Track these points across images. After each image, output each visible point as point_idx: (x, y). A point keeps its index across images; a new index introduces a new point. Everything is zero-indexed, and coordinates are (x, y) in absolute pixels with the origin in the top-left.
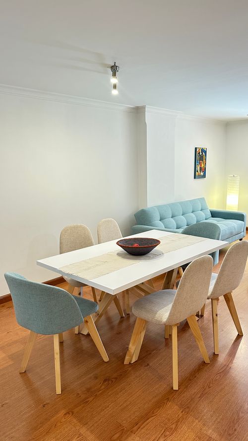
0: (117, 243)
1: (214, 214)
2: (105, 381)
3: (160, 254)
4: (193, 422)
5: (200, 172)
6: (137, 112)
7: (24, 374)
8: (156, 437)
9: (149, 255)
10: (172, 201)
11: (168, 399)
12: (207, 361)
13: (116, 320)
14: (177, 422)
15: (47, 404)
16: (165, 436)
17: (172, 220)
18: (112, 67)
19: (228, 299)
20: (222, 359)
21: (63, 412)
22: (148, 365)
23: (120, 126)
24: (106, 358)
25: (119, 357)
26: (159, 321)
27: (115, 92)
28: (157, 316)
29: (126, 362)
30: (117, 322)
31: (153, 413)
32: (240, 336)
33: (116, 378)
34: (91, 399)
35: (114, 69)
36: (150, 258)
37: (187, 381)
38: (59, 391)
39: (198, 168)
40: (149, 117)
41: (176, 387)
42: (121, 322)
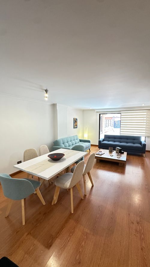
0: (48, 156)
1: (81, 141)
2: (44, 214)
3: (65, 159)
4: (80, 227)
5: (75, 126)
6: (54, 106)
7: (7, 217)
8: (67, 238)
9: (61, 160)
10: (66, 136)
11: (70, 218)
12: (83, 198)
13: (48, 185)
14: (74, 228)
15: (19, 231)
16: (70, 236)
17: (67, 143)
18: (45, 90)
19: (89, 174)
20: (87, 197)
21: (26, 234)
22: (61, 204)
23: (48, 110)
24: (44, 203)
25: (49, 202)
26: (66, 187)
27: (46, 99)
28: (65, 185)
29: (52, 204)
30: (48, 186)
31: (65, 226)
32: (93, 186)
33: (49, 212)
34: (38, 224)
35: (46, 91)
36: (61, 162)
37: (76, 208)
38: (24, 223)
39: (75, 125)
40: (58, 107)
41: (72, 212)
42: (49, 186)
